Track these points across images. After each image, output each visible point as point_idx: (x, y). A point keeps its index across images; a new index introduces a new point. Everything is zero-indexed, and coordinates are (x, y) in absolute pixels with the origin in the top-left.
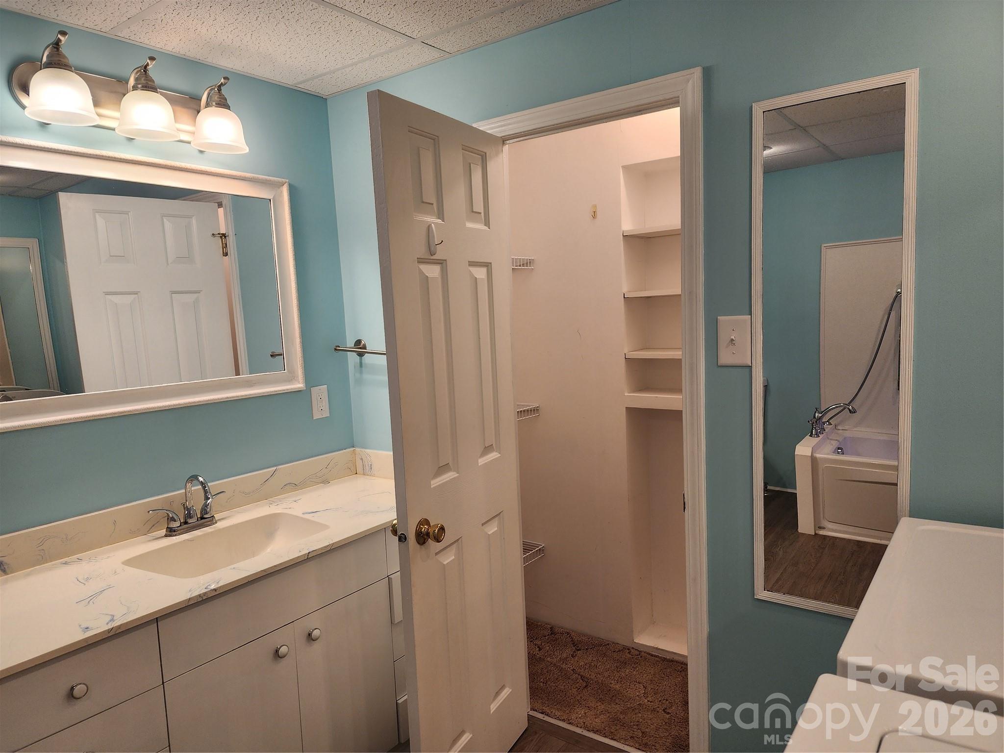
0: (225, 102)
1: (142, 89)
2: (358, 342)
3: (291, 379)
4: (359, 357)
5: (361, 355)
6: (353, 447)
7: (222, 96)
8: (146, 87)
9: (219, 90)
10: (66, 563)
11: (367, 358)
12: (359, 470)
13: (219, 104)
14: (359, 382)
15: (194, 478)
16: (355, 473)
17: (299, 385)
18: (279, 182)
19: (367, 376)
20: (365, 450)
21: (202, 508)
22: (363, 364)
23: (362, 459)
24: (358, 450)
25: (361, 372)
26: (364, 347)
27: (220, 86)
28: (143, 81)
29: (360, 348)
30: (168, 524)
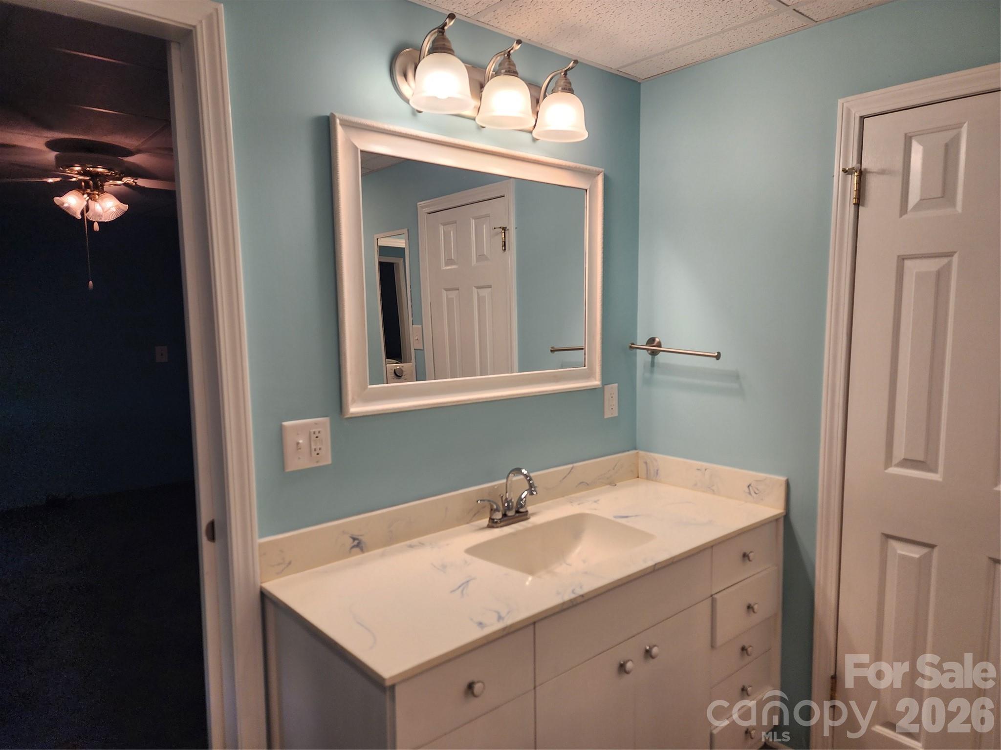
0: (570, 86)
1: (506, 73)
2: (651, 341)
3: (589, 375)
4: (650, 356)
5: (654, 353)
6: (635, 449)
7: (568, 81)
8: (509, 72)
9: (565, 74)
10: (411, 546)
11: (661, 358)
12: (642, 472)
13: (564, 89)
14: (648, 382)
15: (518, 471)
16: (637, 476)
17: (596, 382)
18: (596, 171)
19: (658, 376)
20: (649, 454)
21: (517, 502)
22: (655, 364)
23: (646, 463)
24: (642, 453)
25: (652, 372)
26: (659, 345)
27: (566, 71)
28: (506, 65)
29: (654, 346)
30: (491, 514)
